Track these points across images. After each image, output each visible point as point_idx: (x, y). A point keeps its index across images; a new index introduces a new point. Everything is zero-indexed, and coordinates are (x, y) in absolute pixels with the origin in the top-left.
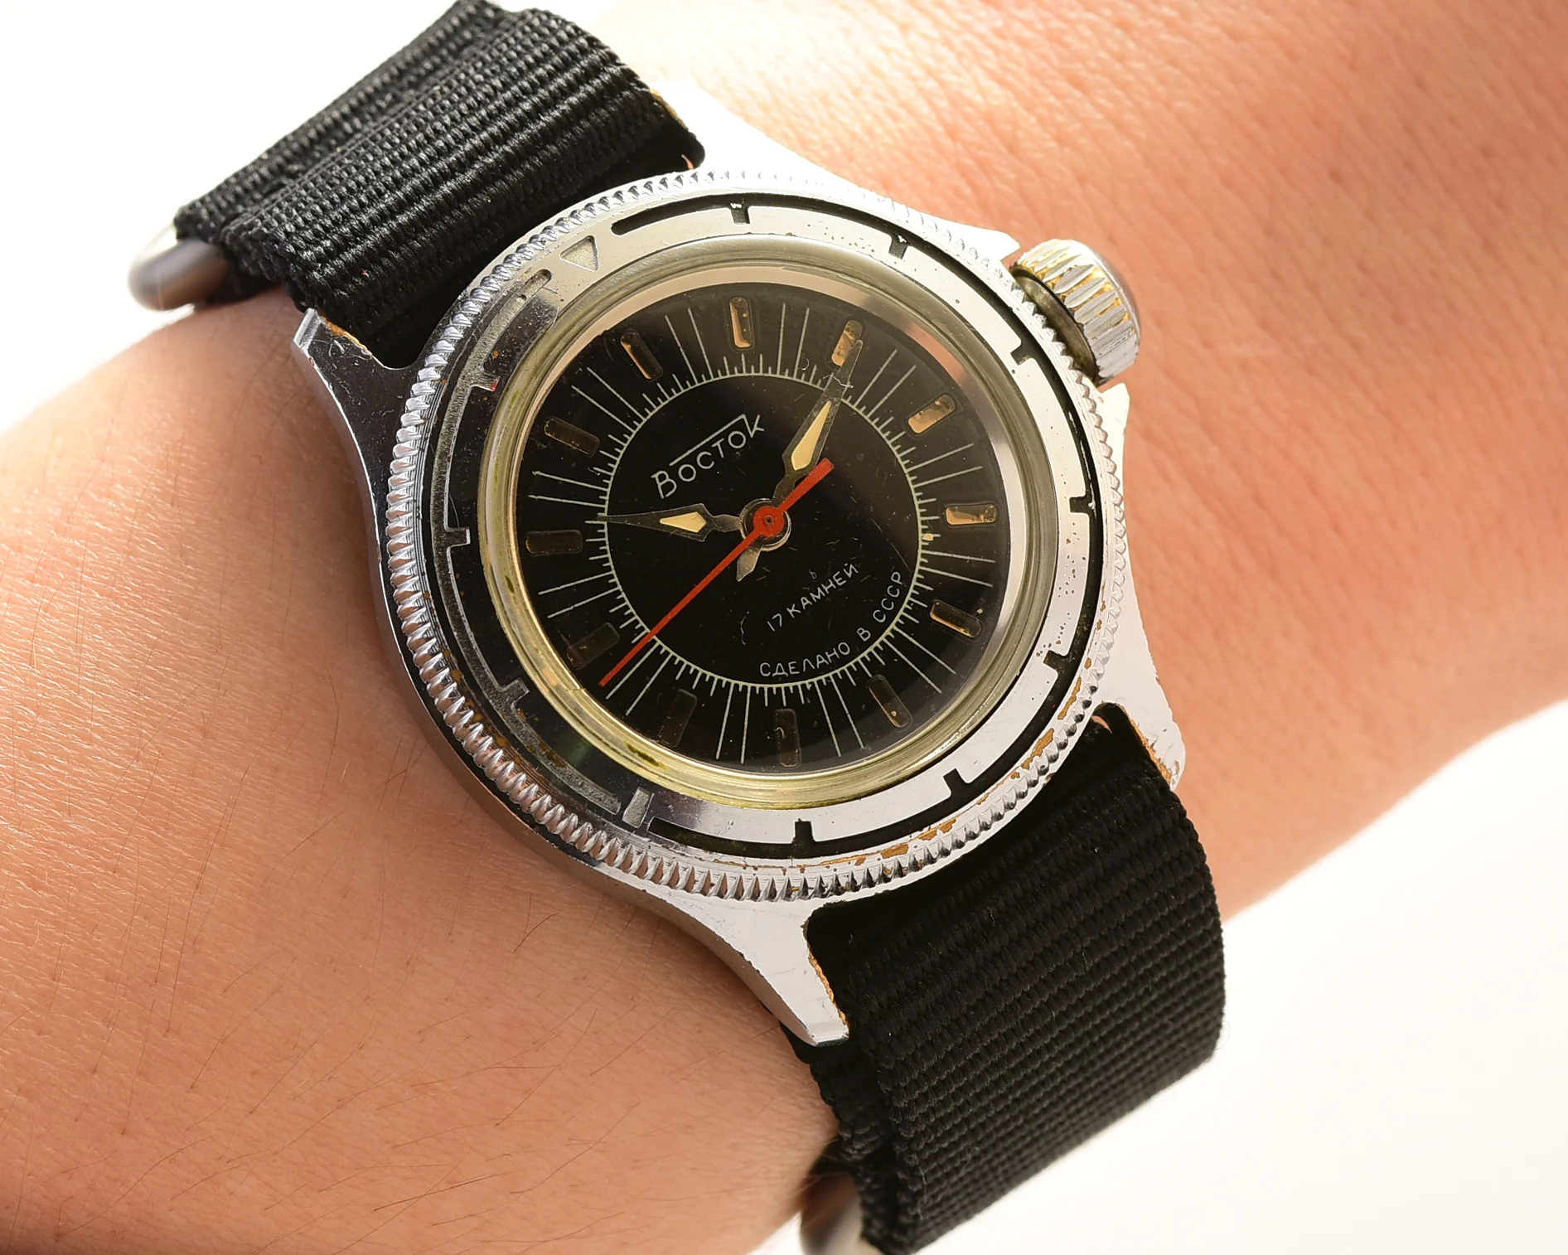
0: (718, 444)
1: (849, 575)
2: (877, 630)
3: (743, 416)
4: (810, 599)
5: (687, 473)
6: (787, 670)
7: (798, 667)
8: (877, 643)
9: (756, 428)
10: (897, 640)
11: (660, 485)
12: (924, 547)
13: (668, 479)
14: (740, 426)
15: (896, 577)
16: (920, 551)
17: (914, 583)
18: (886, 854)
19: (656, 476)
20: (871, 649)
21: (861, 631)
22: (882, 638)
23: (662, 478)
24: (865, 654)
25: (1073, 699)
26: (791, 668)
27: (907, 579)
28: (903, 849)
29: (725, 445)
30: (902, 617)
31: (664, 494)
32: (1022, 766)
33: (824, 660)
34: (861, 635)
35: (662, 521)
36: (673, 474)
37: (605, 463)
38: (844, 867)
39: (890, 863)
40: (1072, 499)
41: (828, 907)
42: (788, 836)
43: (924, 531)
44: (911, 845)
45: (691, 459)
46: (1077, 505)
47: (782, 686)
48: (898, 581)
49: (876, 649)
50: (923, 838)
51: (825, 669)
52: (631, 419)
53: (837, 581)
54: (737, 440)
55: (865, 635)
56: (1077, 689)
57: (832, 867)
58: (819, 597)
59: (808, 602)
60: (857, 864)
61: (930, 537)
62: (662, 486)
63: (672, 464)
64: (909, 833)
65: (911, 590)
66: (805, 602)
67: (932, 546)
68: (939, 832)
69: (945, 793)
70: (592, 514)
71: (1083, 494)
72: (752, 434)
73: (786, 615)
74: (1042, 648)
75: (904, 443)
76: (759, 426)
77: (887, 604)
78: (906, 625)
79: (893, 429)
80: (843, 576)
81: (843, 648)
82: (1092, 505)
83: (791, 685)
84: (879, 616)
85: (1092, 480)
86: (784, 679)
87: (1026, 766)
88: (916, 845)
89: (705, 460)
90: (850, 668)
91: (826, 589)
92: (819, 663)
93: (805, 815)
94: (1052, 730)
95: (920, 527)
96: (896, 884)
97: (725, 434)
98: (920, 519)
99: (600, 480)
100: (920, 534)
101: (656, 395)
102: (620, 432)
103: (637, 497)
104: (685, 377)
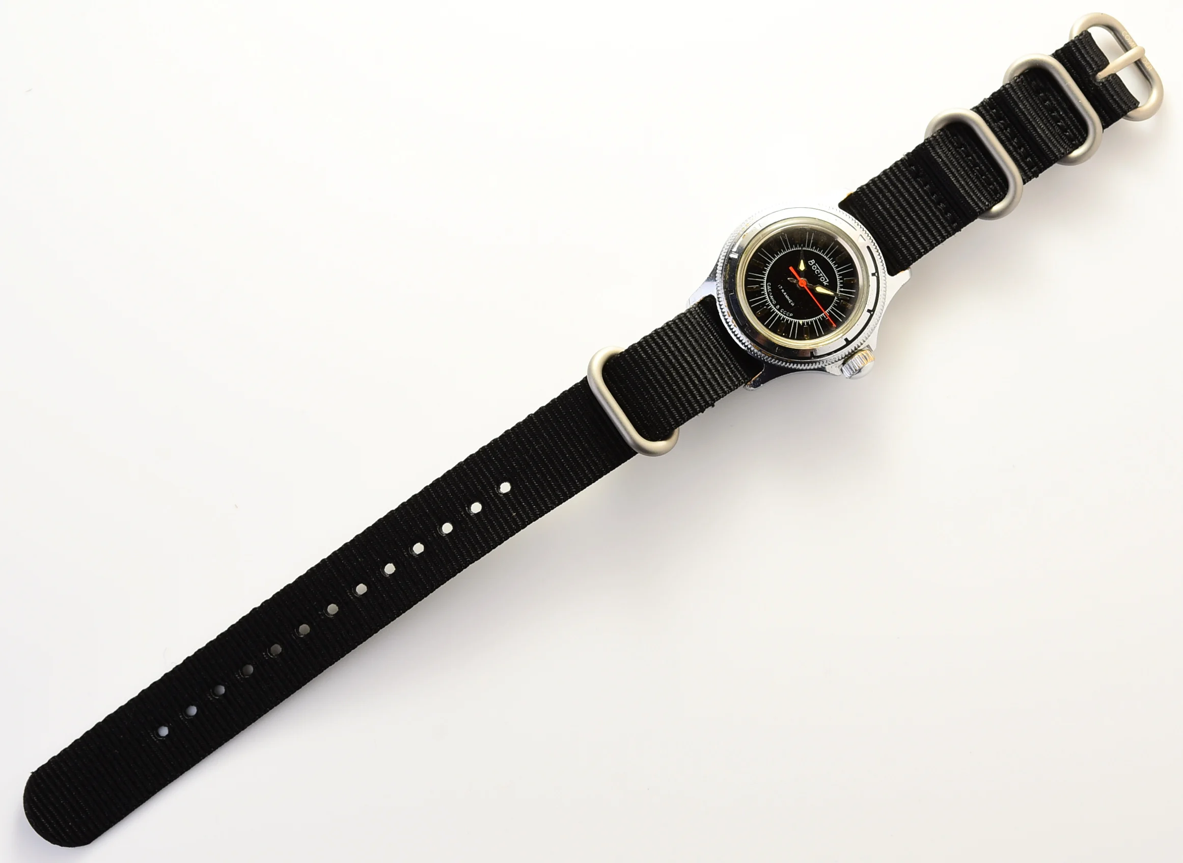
1: (791, 304)
2: (779, 310)
3: (828, 281)
5: (814, 268)
6: (769, 289)
7: (770, 292)
8: (776, 310)
10: (777, 315)
11: (811, 261)
14: (826, 280)
15: (791, 315)
16: (798, 320)
17: (790, 319)
18: (728, 312)
19: (813, 260)
20: (774, 308)
21: (778, 306)
27: (791, 317)
28: (729, 316)
29: (821, 276)
30: (782, 316)
31: (808, 261)
35: (802, 261)
36: (814, 264)
37: (816, 249)
38: (724, 303)
41: (715, 299)
45: (817, 269)
47: (765, 288)
49: (774, 310)
51: (770, 298)
52: (826, 255)
54: (822, 279)
58: (786, 297)
60: (725, 306)
61: (801, 323)
63: (816, 264)
65: (788, 318)
66: (785, 294)
67: (799, 323)
69: (742, 324)
70: (804, 246)
72: (824, 282)
73: (782, 289)
76: (826, 284)
77: (785, 312)
78: (780, 317)
80: (791, 302)
81: (775, 302)
83: (766, 290)
84: (782, 311)
86: (767, 288)
87: (750, 344)
89: (817, 272)
90: (770, 303)
91: (788, 298)
92: (771, 296)
95: (803, 320)
96: (721, 314)
97: (824, 276)
98: (805, 320)
99: (812, 248)
101: (832, 261)
102: (823, 253)
103: (808, 256)
104: (837, 268)
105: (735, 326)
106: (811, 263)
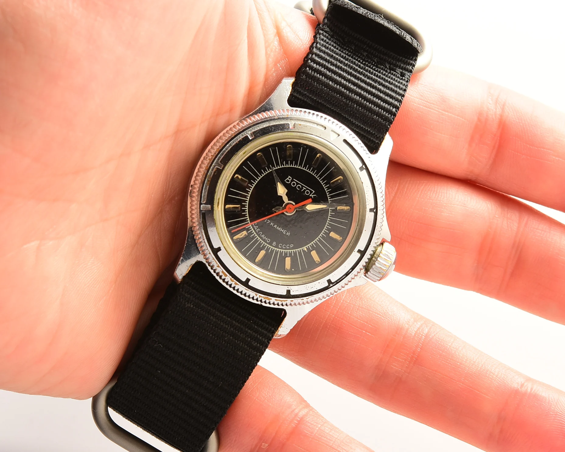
0: (304, 188)
1: (287, 234)
2: (277, 247)
3: (314, 192)
4: (277, 227)
5: (294, 184)
6: (257, 229)
7: (259, 232)
8: (273, 248)
9: (312, 196)
10: (277, 252)
11: (288, 179)
12: (302, 249)
13: (290, 180)
14: (311, 192)
15: (292, 245)
16: (301, 249)
17: (292, 250)
18: (223, 272)
19: (289, 177)
20: (271, 247)
21: (275, 243)
22: (276, 249)
23: (290, 178)
24: (269, 246)
25: (282, 301)
26: (258, 230)
27: (293, 248)
28: (226, 275)
29: (305, 190)
30: (283, 251)
31: (286, 181)
32: (259, 296)
33: (263, 237)
34: (274, 243)
35: (278, 183)
36: (292, 181)
37: (287, 163)
38: (215, 263)
39: (221, 274)
40: (330, 279)
41: (205, 264)
42: (215, 246)
43: (306, 248)
44: (227, 277)
45: (298, 184)
46: (329, 281)
47: (253, 230)
48: (291, 246)
49: (272, 248)
50: (231, 279)
51: (261, 238)
52: (301, 165)
53: (284, 232)
54: (308, 193)
55: (274, 244)
56: (284, 301)
57: (214, 260)
58: (278, 229)
59: (276, 227)
60: (217, 266)
61: (305, 249)
62: (288, 180)
63: (294, 179)
64: (230, 275)
65: (290, 251)
67: (304, 251)
68: (234, 282)
69: (244, 280)
70: (273, 166)
71: (332, 282)
72: (310, 196)
73: (270, 223)
74: (289, 288)
75: (325, 233)
76: (313, 196)
77: (284, 246)
78: (281, 253)
79: (328, 229)
80: (286, 233)
81: (269, 240)
82: (331, 285)
83: (254, 231)
84: (280, 246)
85: (337, 282)
86: (254, 229)
87: (260, 296)
88: (228, 278)
89: (299, 187)
90: (264, 244)
91: (281, 230)
92: (262, 236)
93: (222, 248)
94: (271, 299)
95: (307, 246)
96: (218, 278)
97: (307, 189)
98: (309, 245)
99: (282, 164)
100: (305, 247)
101: (309, 168)
102: (296, 164)
103: (282, 175)
104: (317, 173)
105: (236, 284)
106: (288, 181)
